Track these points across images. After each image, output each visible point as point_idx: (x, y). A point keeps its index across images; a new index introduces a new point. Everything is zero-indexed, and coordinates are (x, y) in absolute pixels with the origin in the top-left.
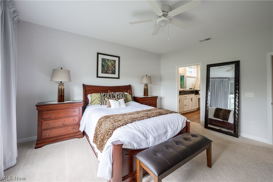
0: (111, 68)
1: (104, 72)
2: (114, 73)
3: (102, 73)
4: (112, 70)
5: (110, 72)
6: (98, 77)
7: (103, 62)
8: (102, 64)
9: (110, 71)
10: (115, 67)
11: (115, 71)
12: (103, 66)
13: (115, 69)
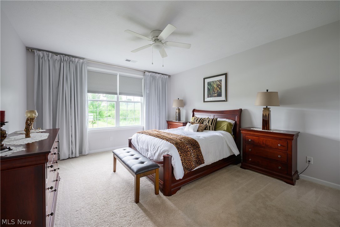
0: (216, 90)
1: (210, 95)
2: (220, 95)
3: (208, 97)
4: (217, 92)
5: (216, 95)
6: (204, 101)
7: (209, 86)
8: (208, 88)
9: (215, 93)
10: (220, 89)
11: (221, 92)
12: (209, 90)
13: (221, 91)
